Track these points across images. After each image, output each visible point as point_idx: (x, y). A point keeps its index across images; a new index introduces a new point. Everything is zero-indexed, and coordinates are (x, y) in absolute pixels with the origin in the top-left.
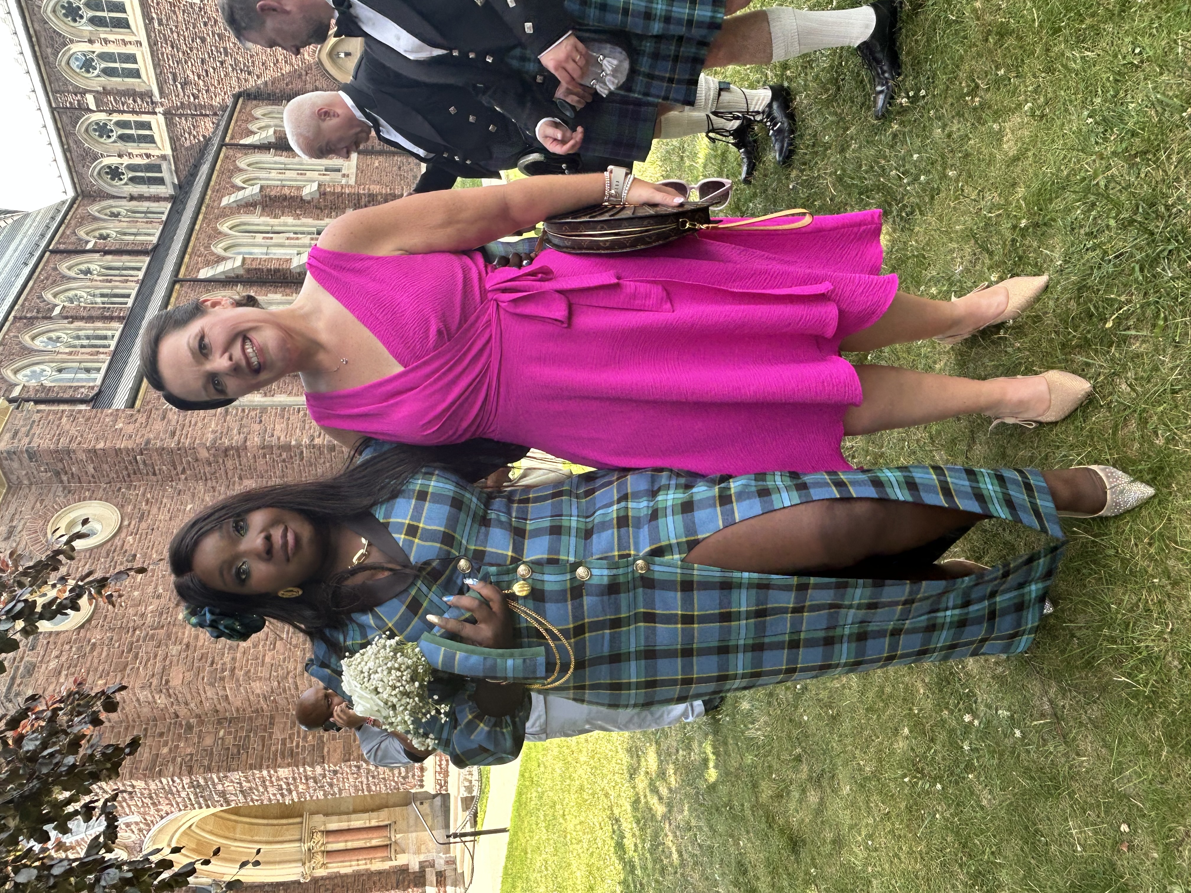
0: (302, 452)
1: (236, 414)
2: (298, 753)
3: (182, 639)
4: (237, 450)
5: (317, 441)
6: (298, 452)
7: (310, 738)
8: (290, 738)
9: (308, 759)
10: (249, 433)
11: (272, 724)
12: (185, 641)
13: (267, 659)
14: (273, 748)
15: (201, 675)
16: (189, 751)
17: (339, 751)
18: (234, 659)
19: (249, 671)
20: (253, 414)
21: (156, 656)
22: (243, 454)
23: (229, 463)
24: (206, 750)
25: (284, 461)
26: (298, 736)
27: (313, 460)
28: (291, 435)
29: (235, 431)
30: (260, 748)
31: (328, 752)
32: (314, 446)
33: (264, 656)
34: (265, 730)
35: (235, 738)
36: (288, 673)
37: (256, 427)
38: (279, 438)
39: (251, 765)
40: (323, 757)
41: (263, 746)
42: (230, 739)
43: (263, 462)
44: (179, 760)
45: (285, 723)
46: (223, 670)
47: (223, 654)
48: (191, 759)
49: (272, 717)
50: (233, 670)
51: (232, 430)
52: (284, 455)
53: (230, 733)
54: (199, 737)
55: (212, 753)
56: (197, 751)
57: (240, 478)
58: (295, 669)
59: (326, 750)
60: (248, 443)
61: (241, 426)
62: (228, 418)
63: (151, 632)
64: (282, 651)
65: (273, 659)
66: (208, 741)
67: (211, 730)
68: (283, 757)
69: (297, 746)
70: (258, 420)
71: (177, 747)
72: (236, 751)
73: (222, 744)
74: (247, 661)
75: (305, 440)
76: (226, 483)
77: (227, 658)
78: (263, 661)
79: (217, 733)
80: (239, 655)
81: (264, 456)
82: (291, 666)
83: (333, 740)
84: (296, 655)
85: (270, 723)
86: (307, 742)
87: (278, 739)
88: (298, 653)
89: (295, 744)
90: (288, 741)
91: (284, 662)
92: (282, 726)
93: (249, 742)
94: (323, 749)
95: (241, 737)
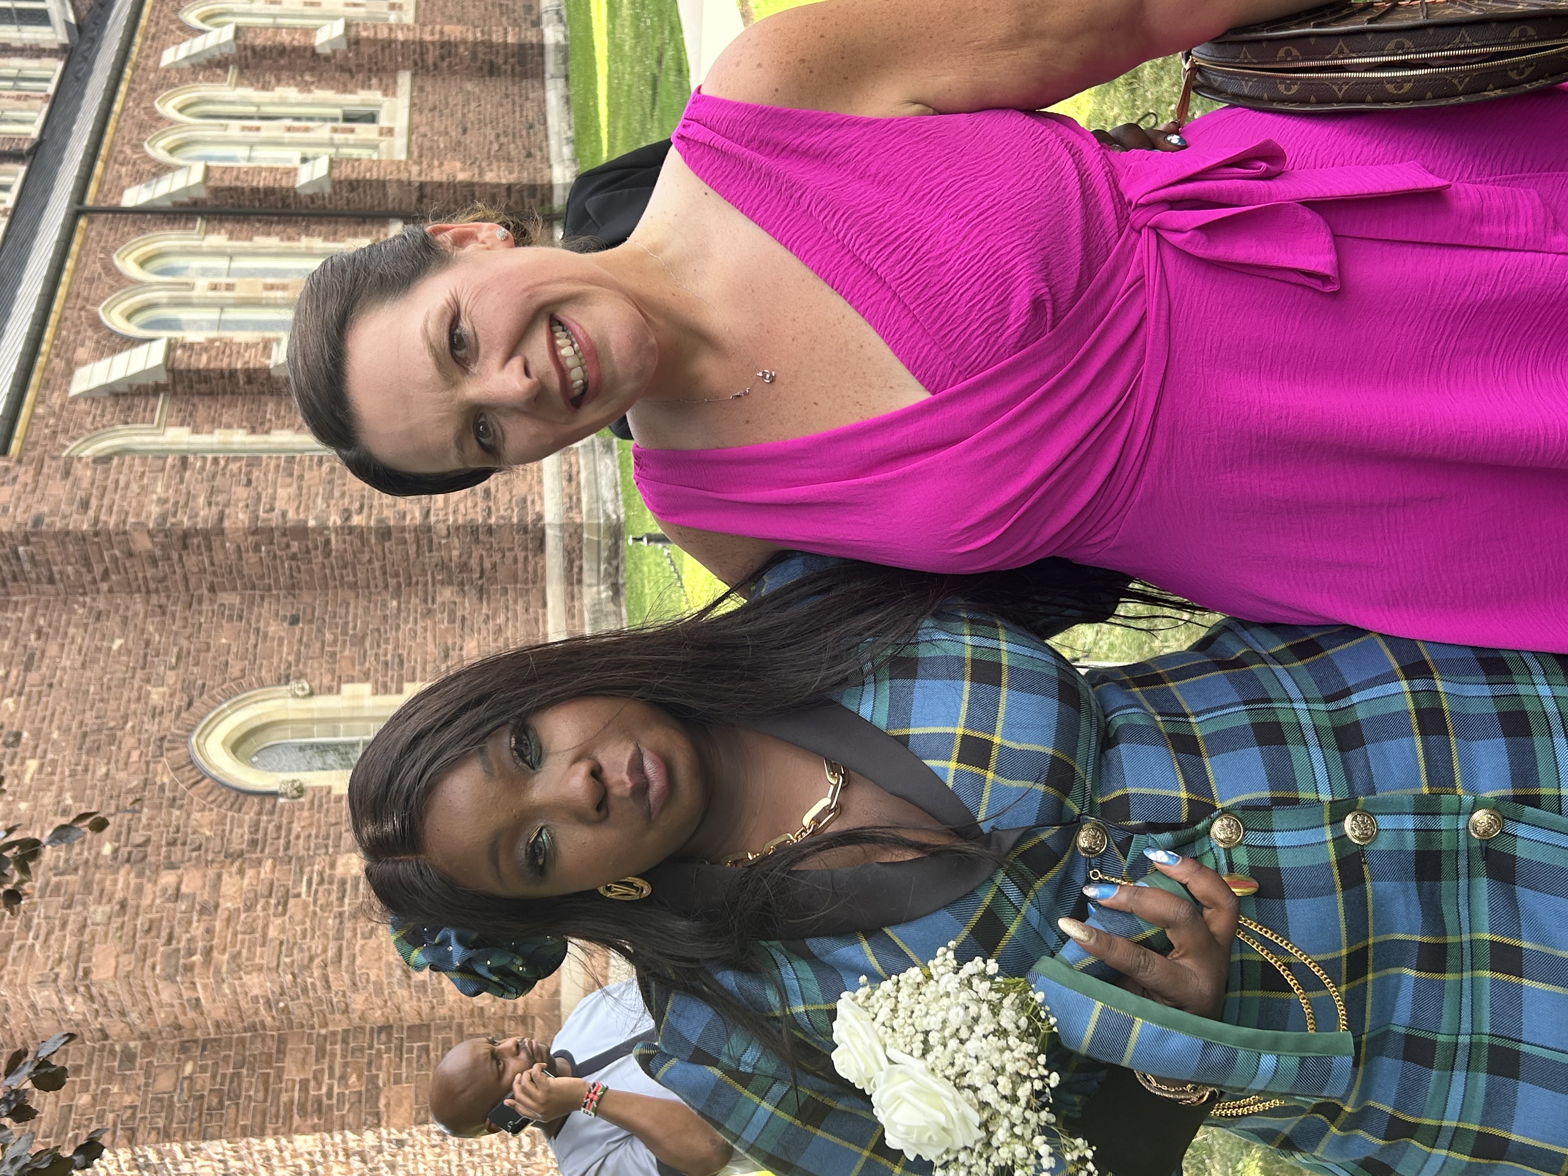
0: (328, 542)
1: (203, 468)
2: (330, 1107)
3: (113, 894)
4: (206, 534)
5: (357, 520)
6: (320, 540)
7: (353, 1079)
8: (315, 1078)
9: (350, 1119)
10: (227, 504)
11: (282, 1052)
12: (119, 896)
13: (272, 932)
14: (284, 1098)
15: (149, 961)
16: (128, 1100)
17: (406, 1104)
18: (209, 931)
19: (239, 953)
20: (234, 467)
21: (64, 925)
22: (216, 544)
23: (191, 561)
24: (161, 1100)
25: (294, 557)
26: (331, 1076)
27: (349, 557)
28: (307, 509)
29: (201, 500)
30: (261, 1095)
31: (387, 1105)
32: (351, 530)
33: (266, 926)
34: (269, 1064)
35: (214, 1077)
36: (311, 959)
37: (241, 492)
38: (284, 514)
39: (244, 1127)
40: (377, 1115)
41: (266, 1090)
42: (204, 1081)
43: (252, 558)
44: (110, 1117)
45: (307, 1051)
46: (191, 953)
47: (190, 923)
48: (134, 1115)
49: (282, 1041)
50: (208, 952)
51: (195, 497)
52: (295, 546)
53: (203, 1069)
54: (147, 1075)
55: (171, 1105)
56: (144, 1102)
57: (212, 589)
58: (325, 951)
59: (382, 1102)
60: (227, 524)
61: (212, 492)
62: (188, 474)
63: (54, 879)
64: (298, 917)
65: (283, 930)
66: (164, 1082)
67: (168, 1062)
68: (303, 1113)
69: (330, 1095)
70: (244, 480)
71: (106, 1093)
72: (215, 1101)
73: (191, 1089)
74: (235, 934)
75: (335, 519)
76: (184, 597)
77: (197, 929)
78: (264, 935)
79: (179, 1069)
80: (218, 925)
81: (257, 548)
82: (317, 945)
83: (396, 1083)
84: (326, 924)
85: (279, 1051)
86: (347, 1086)
87: (294, 1081)
88: (330, 921)
89: (324, 1090)
90: (312, 1084)
91: (304, 938)
92: (300, 1056)
93: (239, 1085)
94: (377, 1100)
95: (224, 1076)
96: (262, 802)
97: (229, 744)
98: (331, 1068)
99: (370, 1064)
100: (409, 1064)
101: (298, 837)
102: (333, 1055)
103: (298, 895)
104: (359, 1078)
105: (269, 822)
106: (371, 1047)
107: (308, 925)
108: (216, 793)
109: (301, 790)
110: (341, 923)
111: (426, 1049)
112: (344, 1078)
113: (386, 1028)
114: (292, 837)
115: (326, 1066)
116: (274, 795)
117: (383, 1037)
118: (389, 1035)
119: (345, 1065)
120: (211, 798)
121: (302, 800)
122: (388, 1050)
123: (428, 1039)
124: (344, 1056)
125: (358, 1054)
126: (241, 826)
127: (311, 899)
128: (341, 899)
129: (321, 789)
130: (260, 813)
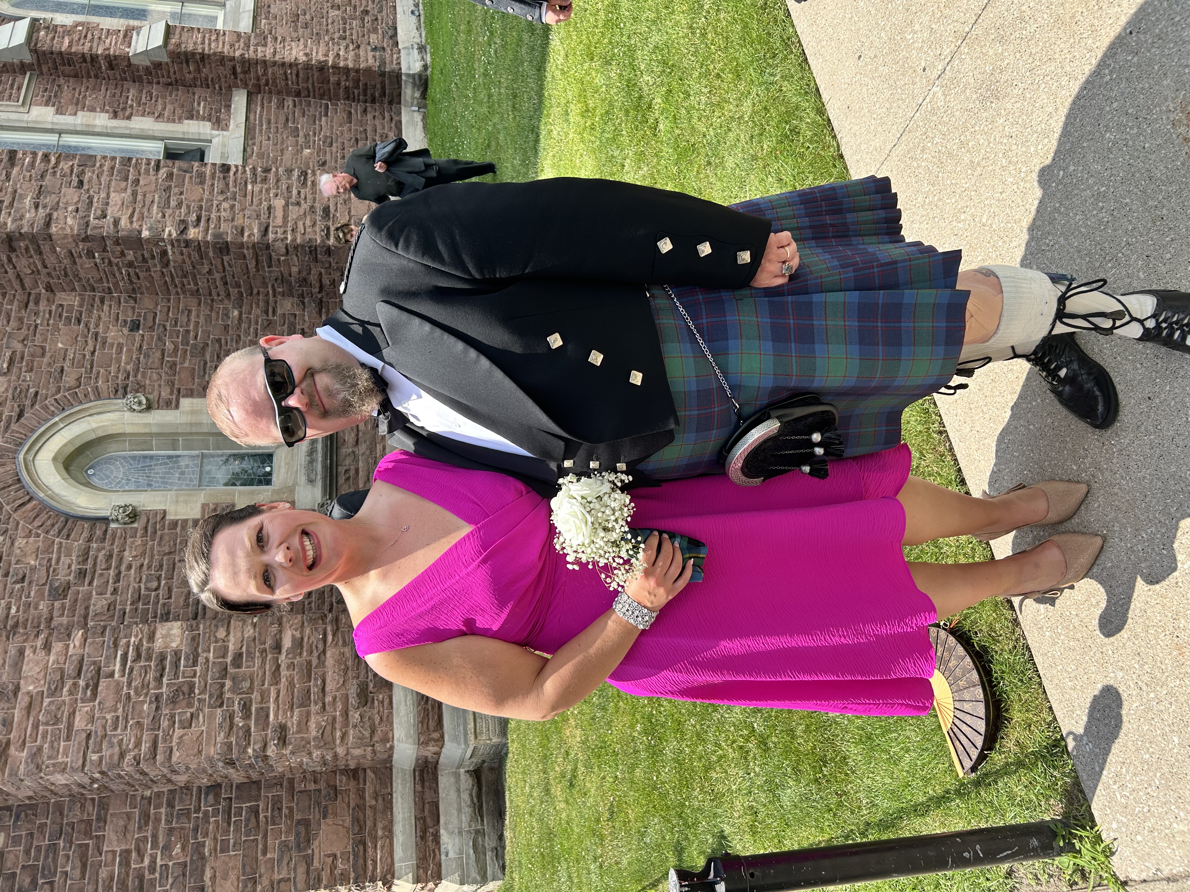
0: (164, 253)
1: (32, 164)
4: (33, 238)
5: (193, 233)
6: (156, 251)
7: (177, 849)
8: (138, 850)
10: (56, 207)
11: (102, 820)
13: (79, 723)
14: (103, 873)
17: (233, 876)
18: (6, 722)
20: (65, 166)
22: (46, 248)
23: (22, 263)
25: (130, 264)
26: (154, 846)
27: (188, 267)
28: (142, 218)
29: (28, 201)
30: (77, 873)
31: (214, 878)
32: (188, 243)
33: (72, 714)
34: (87, 834)
35: (27, 852)
36: (122, 755)
37: (71, 195)
38: (116, 222)
41: (84, 866)
43: (88, 264)
45: (129, 816)
49: (103, 806)
51: (22, 197)
52: (130, 255)
53: (16, 840)
57: (49, 288)
58: (138, 744)
59: (208, 874)
60: (53, 230)
61: (40, 191)
62: (15, 171)
64: (109, 703)
65: (92, 719)
69: (152, 868)
70: (75, 183)
72: (28, 880)
74: (36, 727)
75: (170, 231)
76: (20, 296)
78: (70, 726)
81: (90, 254)
82: (129, 738)
83: (222, 851)
84: (142, 711)
85: (98, 819)
86: (171, 857)
87: (114, 852)
88: (145, 707)
89: (147, 861)
90: (134, 855)
91: (115, 729)
92: (121, 823)
93: (55, 860)
94: (203, 872)
95: (39, 848)
96: (92, 528)
97: (61, 459)
98: (155, 836)
99: (196, 830)
100: (237, 830)
101: (129, 567)
102: (158, 820)
103: (112, 675)
104: (183, 848)
105: (99, 550)
106: (198, 810)
107: (120, 712)
108: (43, 516)
109: (134, 515)
110: (157, 708)
111: (255, 811)
112: (167, 848)
113: (215, 788)
114: (123, 568)
115: (149, 834)
116: (105, 520)
117: (211, 798)
118: (217, 796)
119: (170, 831)
120: (37, 523)
121: (135, 525)
122: (216, 813)
123: (258, 798)
124: (169, 822)
125: (184, 819)
126: (68, 555)
127: (125, 679)
128: (159, 679)
129: (156, 512)
130: (90, 540)
